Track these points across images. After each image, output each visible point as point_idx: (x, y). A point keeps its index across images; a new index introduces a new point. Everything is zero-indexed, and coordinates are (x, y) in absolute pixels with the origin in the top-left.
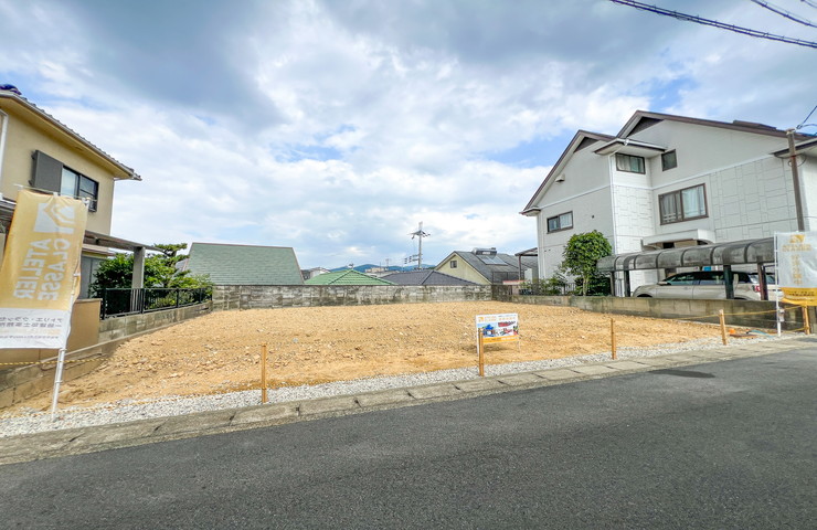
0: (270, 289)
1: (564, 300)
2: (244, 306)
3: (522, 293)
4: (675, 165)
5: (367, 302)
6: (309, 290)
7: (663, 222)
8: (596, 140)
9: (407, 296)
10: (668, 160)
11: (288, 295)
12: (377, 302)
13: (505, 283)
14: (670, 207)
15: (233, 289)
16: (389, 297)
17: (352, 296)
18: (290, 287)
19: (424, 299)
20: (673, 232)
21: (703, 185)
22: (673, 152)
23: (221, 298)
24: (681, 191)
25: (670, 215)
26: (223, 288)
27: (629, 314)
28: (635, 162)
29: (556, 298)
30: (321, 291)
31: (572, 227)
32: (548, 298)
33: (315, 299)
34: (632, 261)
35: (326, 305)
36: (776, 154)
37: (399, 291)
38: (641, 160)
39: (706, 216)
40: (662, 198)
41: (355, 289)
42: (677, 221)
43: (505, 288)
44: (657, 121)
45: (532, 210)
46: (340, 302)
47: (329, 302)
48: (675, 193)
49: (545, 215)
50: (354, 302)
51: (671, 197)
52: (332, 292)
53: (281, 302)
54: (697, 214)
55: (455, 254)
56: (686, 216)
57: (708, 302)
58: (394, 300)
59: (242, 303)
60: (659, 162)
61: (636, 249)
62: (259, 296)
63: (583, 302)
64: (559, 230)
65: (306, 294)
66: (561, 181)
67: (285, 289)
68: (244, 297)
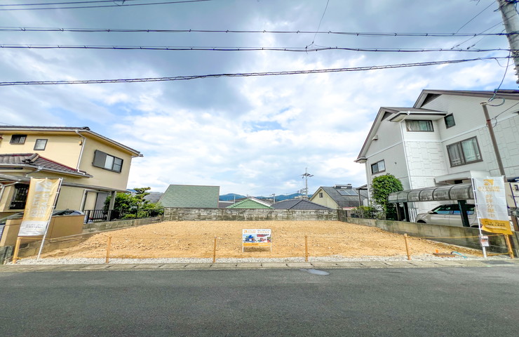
0: (194, 210)
1: (374, 222)
2: (180, 219)
3: (353, 216)
5: (251, 219)
6: (216, 211)
7: (452, 166)
8: (392, 113)
9: (276, 216)
10: (449, 120)
11: (204, 213)
12: (257, 219)
13: (345, 209)
14: (456, 154)
15: (175, 210)
16: (264, 216)
17: (241, 215)
18: (206, 209)
19: (288, 218)
20: (458, 172)
21: (475, 137)
22: (451, 115)
23: (168, 214)
24: (461, 142)
25: (457, 160)
26: (170, 209)
28: (424, 124)
31: (384, 171)
33: (219, 216)
35: (225, 220)
37: (271, 213)
39: (481, 160)
40: (449, 147)
41: (244, 211)
42: (461, 164)
43: (344, 212)
44: (439, 95)
45: (362, 159)
46: (234, 218)
47: (227, 218)
48: (457, 143)
49: (369, 163)
50: (243, 219)
51: (456, 147)
52: (229, 212)
53: (200, 218)
54: (474, 159)
55: (322, 188)
56: (468, 160)
58: (268, 218)
59: (179, 217)
60: (443, 123)
61: (428, 184)
62: (188, 214)
63: (383, 224)
64: (378, 172)
65: (214, 213)
66: (376, 140)
67: (203, 210)
68: (180, 214)
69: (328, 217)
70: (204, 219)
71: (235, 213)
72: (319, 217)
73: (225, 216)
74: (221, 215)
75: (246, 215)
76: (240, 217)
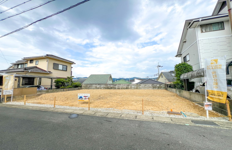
0: (94, 85)
5: (119, 89)
12: (122, 89)
15: (86, 85)
18: (99, 84)
19: (137, 88)
23: (84, 87)
30: (106, 85)
31: (189, 60)
35: (107, 89)
38: (222, 23)
41: (116, 85)
46: (111, 88)
49: (183, 56)
52: (109, 86)
55: (161, 73)
58: (127, 88)
62: (91, 86)
65: (102, 86)
66: (185, 42)
67: (97, 85)
68: (88, 87)
69: (159, 88)
70: (98, 89)
71: (112, 86)
72: (154, 88)
73: (107, 87)
74: (105, 87)
75: (116, 87)
76: (114, 88)
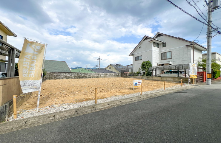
1: (141, 77)
2: (55, 78)
3: (129, 75)
4: (165, 46)
5: (90, 78)
6: (74, 74)
7: (162, 59)
8: (149, 38)
9: (100, 76)
10: (164, 45)
11: (68, 75)
12: (93, 77)
13: (125, 73)
14: (163, 56)
15: (52, 73)
16: (96, 76)
17: (86, 76)
18: (69, 73)
19: (105, 77)
20: (164, 62)
21: (171, 51)
22: (165, 43)
23: (48, 76)
25: (163, 58)
26: (49, 73)
27: (156, 80)
28: (157, 45)
29: (138, 77)
30: (77, 74)
31: (142, 60)
32: (136, 77)
33: (76, 77)
34: (157, 68)
35: (79, 78)
36: (187, 46)
37: (98, 75)
38: (158, 44)
39: (171, 58)
40: (162, 53)
41: (87, 74)
42: (165, 59)
43: (125, 74)
44: (162, 35)
45: (131, 54)
46: (82, 77)
47: (79, 77)
48: (165, 53)
49: (135, 56)
50: (86, 77)
51: (164, 53)
52: (80, 75)
53: (66, 77)
54: (169, 58)
55: (110, 65)
56: (167, 58)
57: (174, 78)
58: (97, 77)
59: (54, 77)
60: (162, 45)
61: (156, 65)
62: (59, 76)
63: (145, 78)
64: (138, 60)
66: (140, 48)
71: (83, 75)
